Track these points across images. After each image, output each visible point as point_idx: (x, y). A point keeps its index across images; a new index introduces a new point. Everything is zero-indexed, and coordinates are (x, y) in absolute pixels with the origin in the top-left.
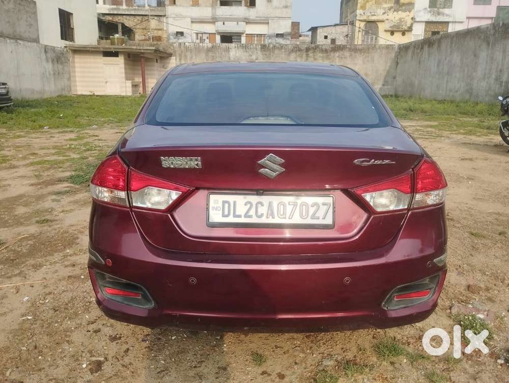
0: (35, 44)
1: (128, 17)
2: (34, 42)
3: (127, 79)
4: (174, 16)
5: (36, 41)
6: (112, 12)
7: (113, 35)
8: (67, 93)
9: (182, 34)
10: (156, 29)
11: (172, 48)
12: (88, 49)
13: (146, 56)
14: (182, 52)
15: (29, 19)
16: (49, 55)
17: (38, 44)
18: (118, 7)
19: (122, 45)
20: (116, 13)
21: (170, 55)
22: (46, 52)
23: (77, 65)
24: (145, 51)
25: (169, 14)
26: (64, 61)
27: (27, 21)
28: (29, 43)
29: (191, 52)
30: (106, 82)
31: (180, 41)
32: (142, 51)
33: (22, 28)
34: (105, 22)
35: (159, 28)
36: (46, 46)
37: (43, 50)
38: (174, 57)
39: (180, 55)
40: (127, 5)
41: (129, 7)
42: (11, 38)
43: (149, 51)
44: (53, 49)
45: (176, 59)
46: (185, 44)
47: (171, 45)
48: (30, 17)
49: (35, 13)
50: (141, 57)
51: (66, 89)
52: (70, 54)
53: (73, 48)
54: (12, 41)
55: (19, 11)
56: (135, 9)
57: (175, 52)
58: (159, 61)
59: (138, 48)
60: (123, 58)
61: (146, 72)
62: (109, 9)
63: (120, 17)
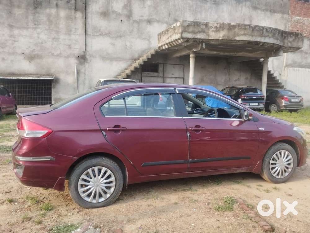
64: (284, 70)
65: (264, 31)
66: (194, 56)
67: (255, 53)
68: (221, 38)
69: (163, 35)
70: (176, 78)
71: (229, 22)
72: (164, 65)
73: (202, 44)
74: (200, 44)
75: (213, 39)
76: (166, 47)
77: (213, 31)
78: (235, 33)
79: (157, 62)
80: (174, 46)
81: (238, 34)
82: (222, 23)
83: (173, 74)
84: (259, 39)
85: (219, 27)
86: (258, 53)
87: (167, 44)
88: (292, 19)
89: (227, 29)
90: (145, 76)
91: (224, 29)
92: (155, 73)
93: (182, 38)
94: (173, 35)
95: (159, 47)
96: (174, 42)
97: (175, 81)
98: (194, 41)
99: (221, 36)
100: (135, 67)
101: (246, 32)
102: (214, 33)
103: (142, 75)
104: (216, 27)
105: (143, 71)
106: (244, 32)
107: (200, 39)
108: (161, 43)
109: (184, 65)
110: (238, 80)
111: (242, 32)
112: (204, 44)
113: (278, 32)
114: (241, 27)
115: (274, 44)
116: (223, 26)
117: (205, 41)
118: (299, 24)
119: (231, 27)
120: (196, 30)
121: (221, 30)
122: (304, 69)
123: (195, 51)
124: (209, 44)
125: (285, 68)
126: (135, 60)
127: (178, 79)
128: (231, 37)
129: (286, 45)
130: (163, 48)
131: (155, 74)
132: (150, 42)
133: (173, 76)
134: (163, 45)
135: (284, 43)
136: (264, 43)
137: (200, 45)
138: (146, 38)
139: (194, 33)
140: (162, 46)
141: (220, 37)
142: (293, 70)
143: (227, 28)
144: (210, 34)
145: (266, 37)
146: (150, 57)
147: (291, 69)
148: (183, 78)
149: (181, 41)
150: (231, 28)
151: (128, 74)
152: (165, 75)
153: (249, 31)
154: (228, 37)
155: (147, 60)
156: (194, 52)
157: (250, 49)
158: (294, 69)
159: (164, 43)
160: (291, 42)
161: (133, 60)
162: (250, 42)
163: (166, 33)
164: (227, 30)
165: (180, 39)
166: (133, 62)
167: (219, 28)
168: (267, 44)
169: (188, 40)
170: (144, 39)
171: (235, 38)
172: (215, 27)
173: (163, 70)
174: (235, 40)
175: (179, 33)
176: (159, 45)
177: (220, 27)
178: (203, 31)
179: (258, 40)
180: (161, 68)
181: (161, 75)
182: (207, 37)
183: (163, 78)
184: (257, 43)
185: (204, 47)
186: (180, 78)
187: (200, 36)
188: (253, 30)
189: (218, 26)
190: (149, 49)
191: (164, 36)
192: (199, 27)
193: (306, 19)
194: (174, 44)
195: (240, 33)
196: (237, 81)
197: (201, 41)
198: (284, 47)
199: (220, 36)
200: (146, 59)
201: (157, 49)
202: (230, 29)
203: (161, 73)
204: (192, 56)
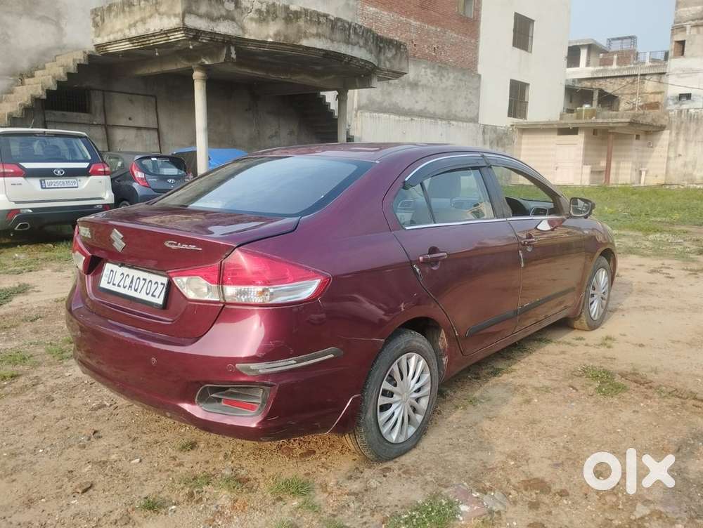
0: (471, 125)
1: (613, 81)
2: (471, 122)
3: (585, 163)
4: (678, 72)
5: (474, 120)
6: (595, 76)
7: (581, 106)
8: (504, 182)
9: (688, 96)
10: (652, 93)
11: (667, 117)
12: (539, 127)
13: (616, 131)
14: (682, 122)
15: (470, 96)
16: (487, 137)
17: (476, 125)
18: (606, 67)
19: (591, 118)
20: (601, 76)
21: (662, 128)
22: (484, 132)
23: (523, 147)
24: (615, 125)
25: (671, 70)
26: (507, 143)
27: (466, 98)
28: (465, 124)
29: (697, 123)
30: (557, 168)
31: (684, 107)
32: (611, 125)
33: (459, 107)
34: (577, 90)
35: (658, 90)
36: (485, 126)
37: (481, 132)
38: (669, 131)
39: (678, 128)
40: (618, 64)
41: (621, 66)
42: (442, 119)
43: (620, 125)
44: (495, 129)
45: (671, 133)
46: (688, 111)
47: (666, 114)
48: (471, 93)
49: (478, 88)
50: (610, 133)
51: (503, 178)
52: (517, 134)
53: (520, 127)
54: (444, 122)
55: (459, 87)
56: (630, 68)
57: (670, 123)
58: (641, 137)
59: (605, 121)
60: (583, 135)
61: (613, 154)
62: (593, 73)
63: (602, 82)
64: (356, 116)
65: (351, 31)
66: (205, 77)
67: (326, 78)
68: (271, 37)
69: (113, 14)
70: (139, 128)
71: (286, 4)
72: (106, 93)
73: (229, 50)
74: (223, 47)
75: (252, 38)
76: (127, 46)
77: (252, 19)
78: (299, 31)
79: (84, 85)
80: (153, 48)
81: (305, 33)
82: (271, 2)
83: (130, 119)
84: (344, 49)
85: (265, 10)
86: (330, 77)
87: (130, 40)
88: (363, 10)
89: (283, 19)
90: (55, 122)
91: (277, 17)
92: (82, 114)
93: (186, 29)
94: (151, 16)
95: (98, 47)
96: (154, 36)
97: (137, 136)
98: (212, 40)
99: (271, 33)
100: (31, 95)
101: (320, 31)
102: (254, 24)
103: (47, 119)
104: (259, 11)
105: (46, 108)
106: (318, 28)
107: (225, 36)
108: (108, 35)
109: (155, 97)
110: (275, 136)
111: (314, 30)
112: (233, 49)
113: (372, 36)
114: (311, 18)
115: (366, 61)
116: (273, 9)
117: (235, 40)
118: (375, 23)
119: (291, 15)
120: (216, 14)
121: (270, 18)
122: (386, 116)
123: (207, 63)
124: (245, 50)
125: (357, 112)
126: (22, 77)
127: (144, 132)
128: (292, 39)
129: (382, 66)
130: (113, 49)
131: (84, 117)
132: (60, 29)
133: (131, 123)
134: (116, 42)
135: (379, 61)
136: (352, 58)
137: (225, 51)
138: (48, 18)
139: (212, 18)
140: (110, 43)
141: (268, 36)
142: (370, 116)
143: (283, 16)
144: (246, 25)
145: (355, 45)
146: (73, 69)
147: (367, 114)
148: (158, 130)
149: (180, 35)
150: (291, 17)
151: (14, 116)
152: (112, 121)
153: (325, 29)
154: (286, 37)
155: (66, 79)
156: (204, 68)
157: (319, 68)
158: (372, 114)
159: (119, 36)
160: (389, 60)
161: (13, 75)
162: (328, 54)
163: (123, 11)
164: (283, 21)
165: (181, 30)
166: (17, 81)
167: (265, 14)
168: (355, 61)
169: (196, 34)
170: (44, 19)
171: (299, 41)
172: (256, 10)
173: (104, 106)
174: (301, 46)
175: (175, 16)
176: (99, 41)
177: (268, 11)
178: (229, 17)
179: (343, 52)
180: (97, 102)
181: (99, 119)
182: (238, 33)
183: (106, 130)
184: (338, 57)
185: (234, 56)
186: (148, 129)
187: (224, 28)
188: (333, 28)
189: (264, 8)
190: (59, 48)
191: (114, 17)
192: (221, 7)
193: (386, 13)
194: (152, 41)
195: (311, 31)
196: (274, 138)
197: (228, 41)
198: (379, 69)
199: (269, 32)
200: (62, 74)
201: (93, 49)
202: (288, 19)
203: (98, 115)
204: (197, 75)
